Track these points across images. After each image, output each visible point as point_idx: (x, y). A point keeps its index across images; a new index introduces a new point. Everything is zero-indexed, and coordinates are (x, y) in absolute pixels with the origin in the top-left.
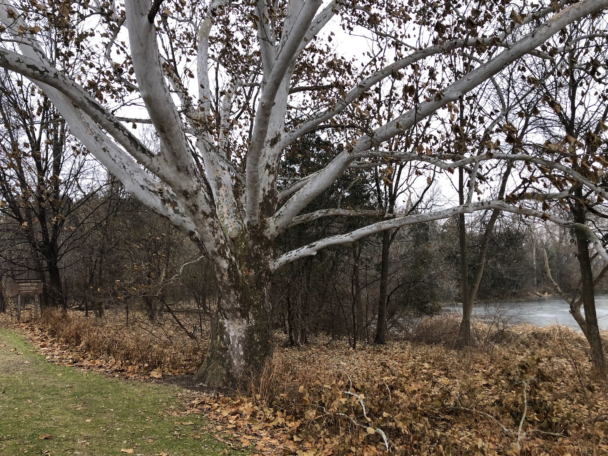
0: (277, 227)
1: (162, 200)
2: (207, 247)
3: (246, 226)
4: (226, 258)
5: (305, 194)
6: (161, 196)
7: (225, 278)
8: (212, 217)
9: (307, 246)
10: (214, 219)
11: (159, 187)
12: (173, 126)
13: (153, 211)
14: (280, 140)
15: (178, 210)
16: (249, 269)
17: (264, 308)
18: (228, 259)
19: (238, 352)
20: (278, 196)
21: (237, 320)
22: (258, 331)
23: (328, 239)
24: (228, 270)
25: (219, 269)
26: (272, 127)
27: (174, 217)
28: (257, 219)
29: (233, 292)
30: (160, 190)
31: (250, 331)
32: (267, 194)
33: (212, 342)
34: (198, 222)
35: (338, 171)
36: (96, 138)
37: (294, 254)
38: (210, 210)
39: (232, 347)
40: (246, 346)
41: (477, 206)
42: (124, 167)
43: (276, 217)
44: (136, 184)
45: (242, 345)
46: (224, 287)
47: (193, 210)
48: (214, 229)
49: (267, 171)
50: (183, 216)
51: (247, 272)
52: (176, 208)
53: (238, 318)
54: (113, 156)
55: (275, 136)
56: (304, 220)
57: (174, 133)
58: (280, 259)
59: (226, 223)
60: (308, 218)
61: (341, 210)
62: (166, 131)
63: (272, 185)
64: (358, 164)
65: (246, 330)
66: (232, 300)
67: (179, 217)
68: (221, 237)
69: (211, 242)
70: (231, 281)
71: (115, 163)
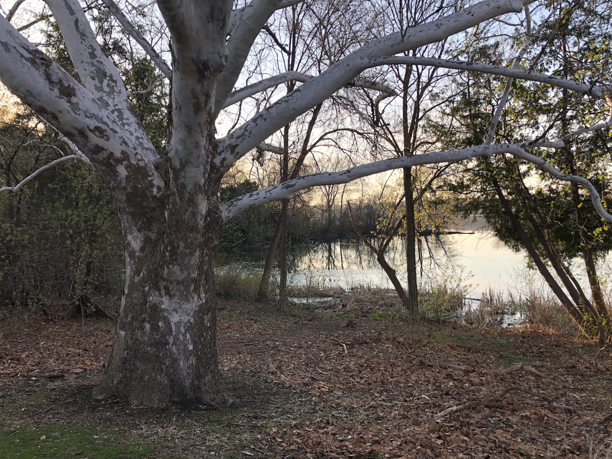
1: (47, 79)
5: (292, 107)
19: (186, 346)
22: (209, 310)
31: (201, 312)
37: (262, 197)
39: (176, 339)
40: (196, 336)
45: (191, 335)
52: (74, 99)
58: (239, 202)
65: (195, 311)
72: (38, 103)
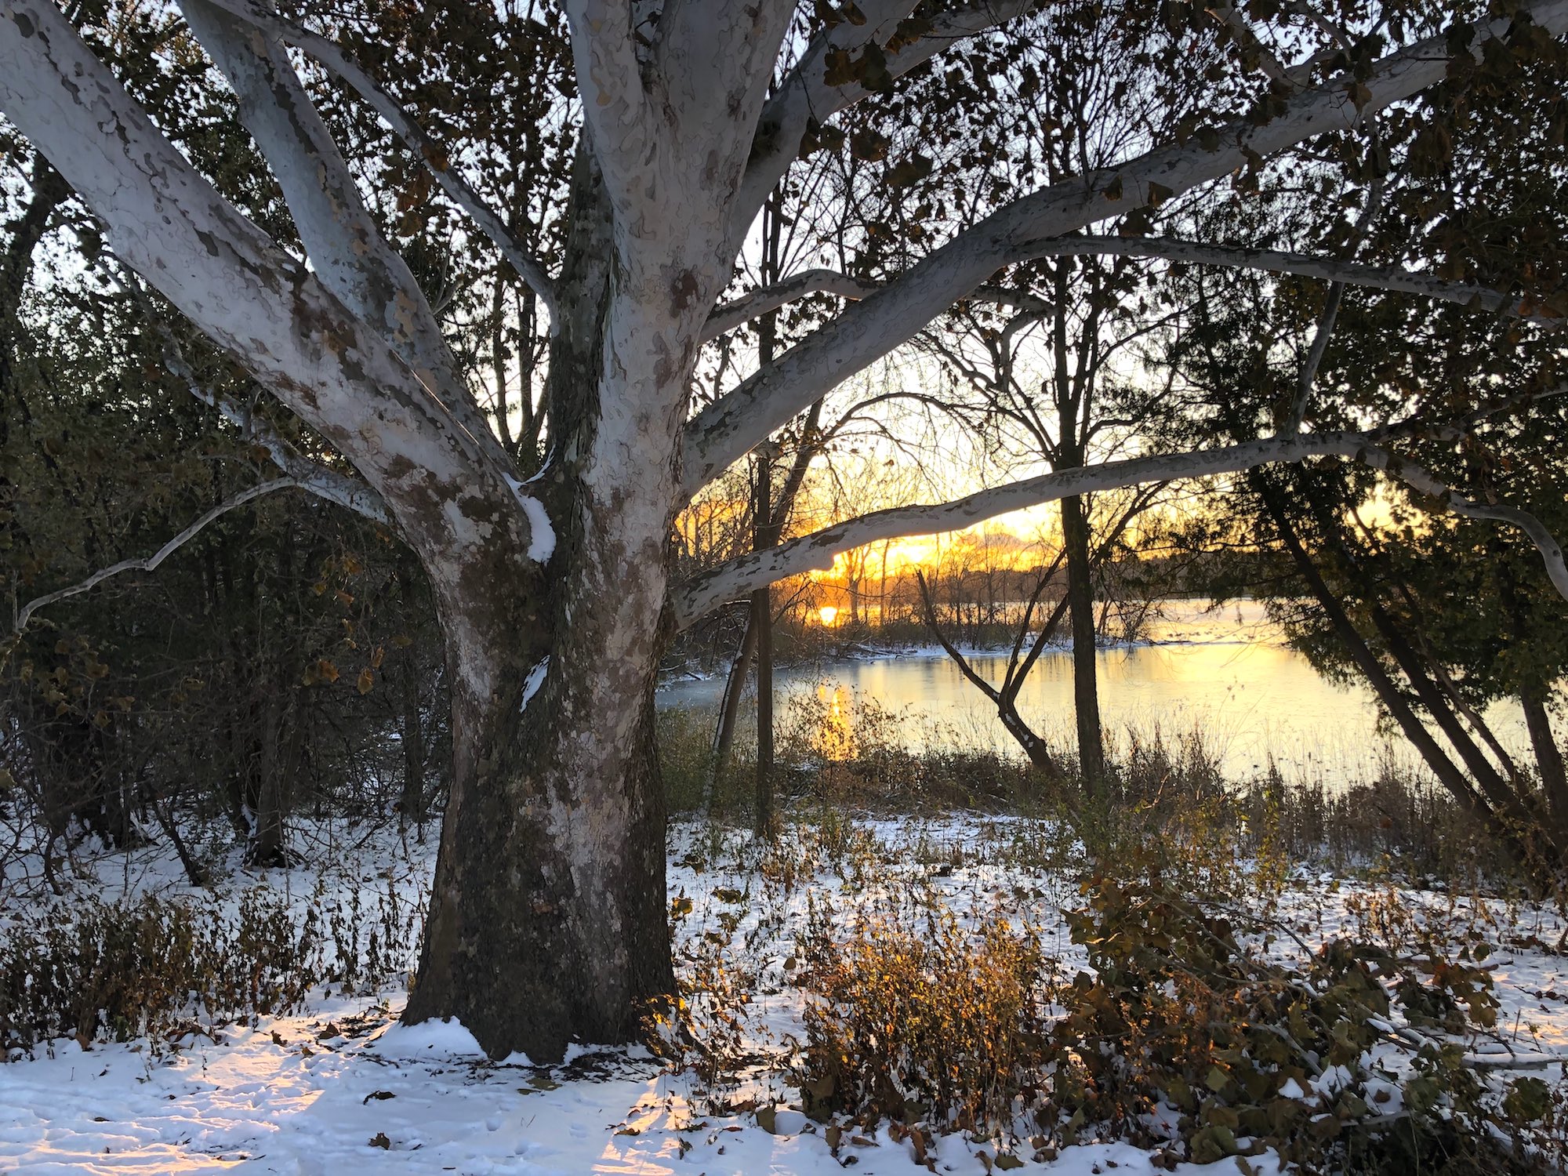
19: (604, 922)
37: (765, 564)
39: (582, 906)
42: (121, 129)
43: (708, 432)
45: (616, 897)
52: (352, 354)
54: (67, 67)
58: (713, 580)
71: (77, 101)
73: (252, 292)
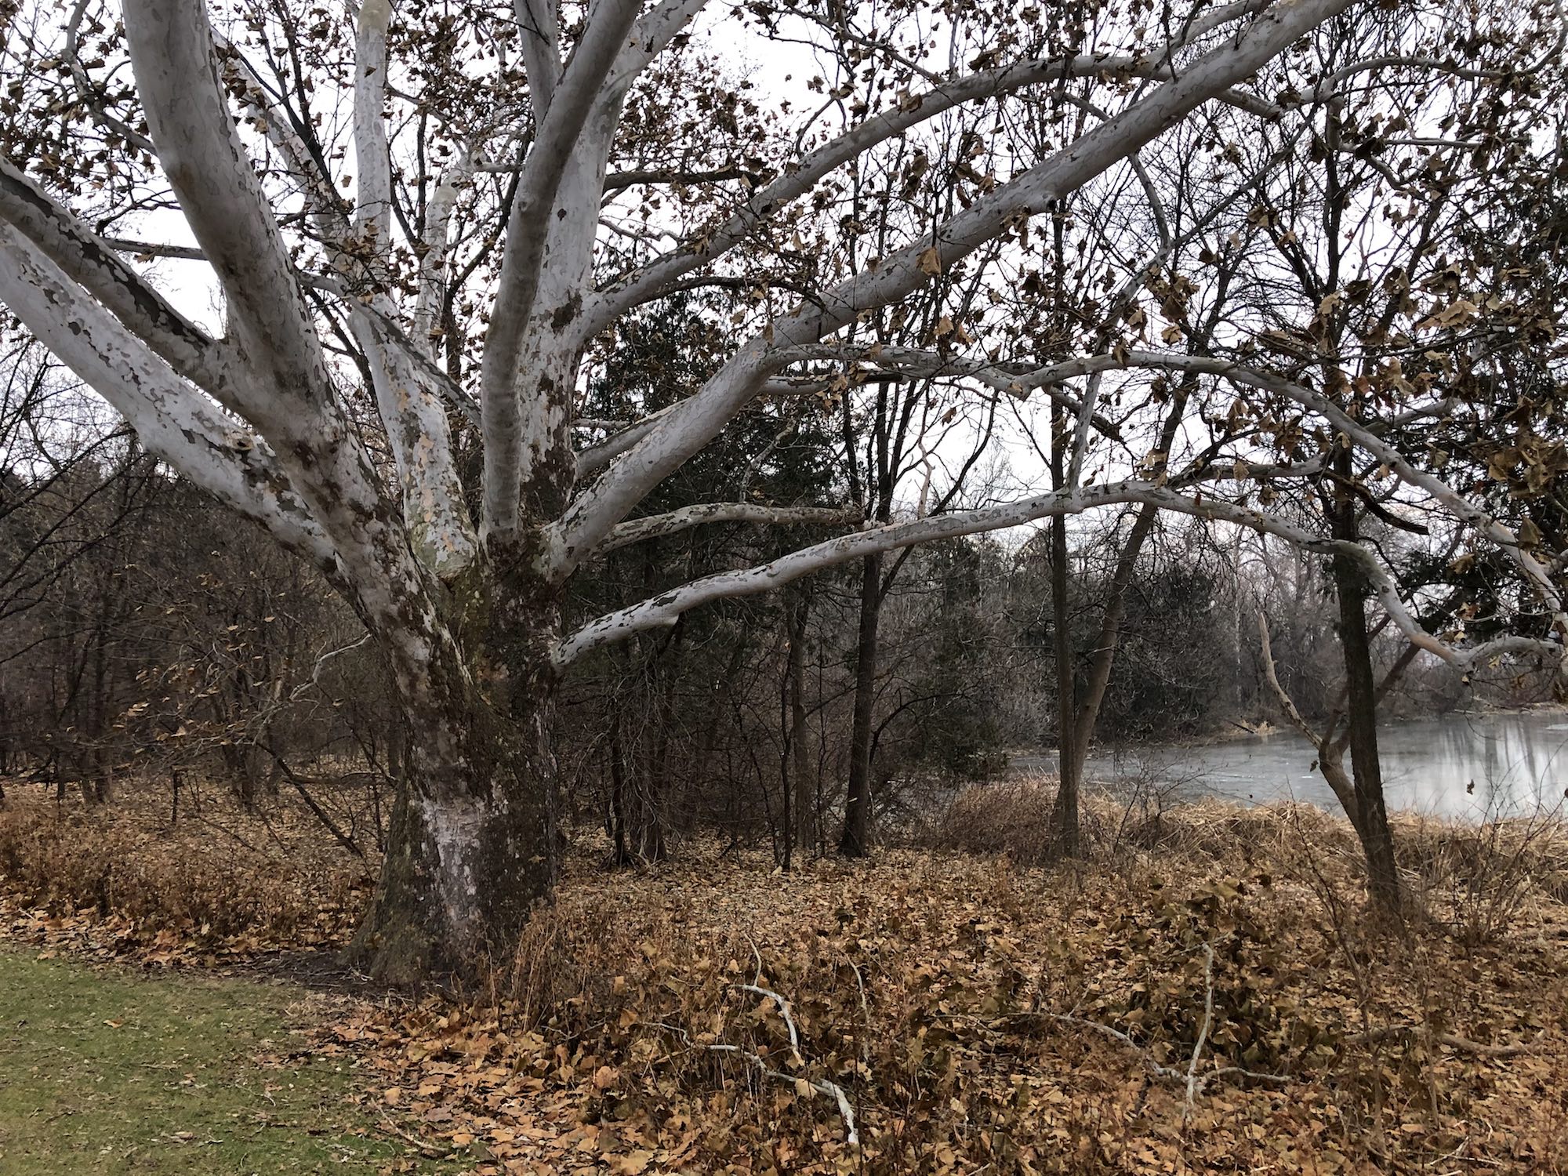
0: (571, 549)
1: (245, 471)
2: (367, 600)
3: (485, 547)
4: (422, 633)
5: (645, 458)
6: (244, 460)
7: (423, 687)
8: (381, 517)
9: (652, 601)
10: (388, 525)
11: (239, 437)
12: (259, 256)
13: (223, 501)
14: (580, 312)
15: (292, 501)
16: (493, 662)
17: (533, 768)
18: (430, 635)
19: (461, 887)
20: (574, 465)
21: (457, 802)
22: (518, 829)
23: (710, 582)
24: (431, 666)
25: (404, 661)
26: (558, 276)
27: (281, 520)
28: (515, 526)
29: (444, 726)
30: (240, 444)
31: (493, 832)
32: (544, 460)
33: (390, 862)
34: (342, 533)
35: (733, 398)
36: (49, 294)
37: (616, 622)
38: (375, 499)
39: (446, 875)
40: (482, 871)
41: (1092, 495)
42: (135, 378)
43: (569, 523)
44: (171, 427)
45: (473, 869)
46: (421, 711)
47: (328, 496)
48: (387, 550)
49: (544, 397)
50: (307, 517)
51: (488, 672)
52: (287, 495)
53: (458, 795)
54: (102, 348)
55: (565, 301)
56: (648, 532)
57: (265, 277)
58: (578, 636)
59: (429, 538)
60: (660, 526)
61: (748, 506)
62: (241, 272)
63: (558, 434)
64: (791, 384)
65: (483, 828)
66: (442, 745)
67: (295, 519)
68: (409, 575)
69: (380, 587)
70: (439, 695)
71: (109, 366)
72: (238, 507)
73: (217, 462)
